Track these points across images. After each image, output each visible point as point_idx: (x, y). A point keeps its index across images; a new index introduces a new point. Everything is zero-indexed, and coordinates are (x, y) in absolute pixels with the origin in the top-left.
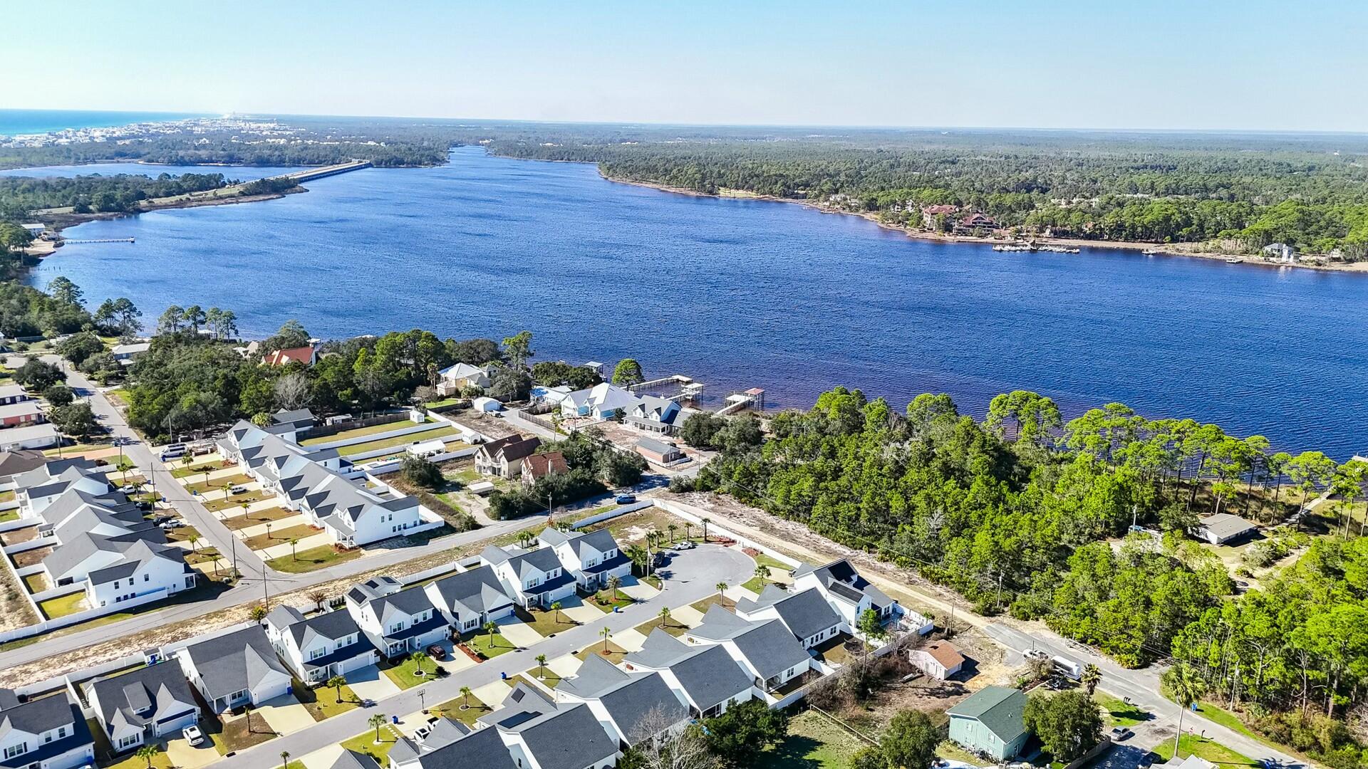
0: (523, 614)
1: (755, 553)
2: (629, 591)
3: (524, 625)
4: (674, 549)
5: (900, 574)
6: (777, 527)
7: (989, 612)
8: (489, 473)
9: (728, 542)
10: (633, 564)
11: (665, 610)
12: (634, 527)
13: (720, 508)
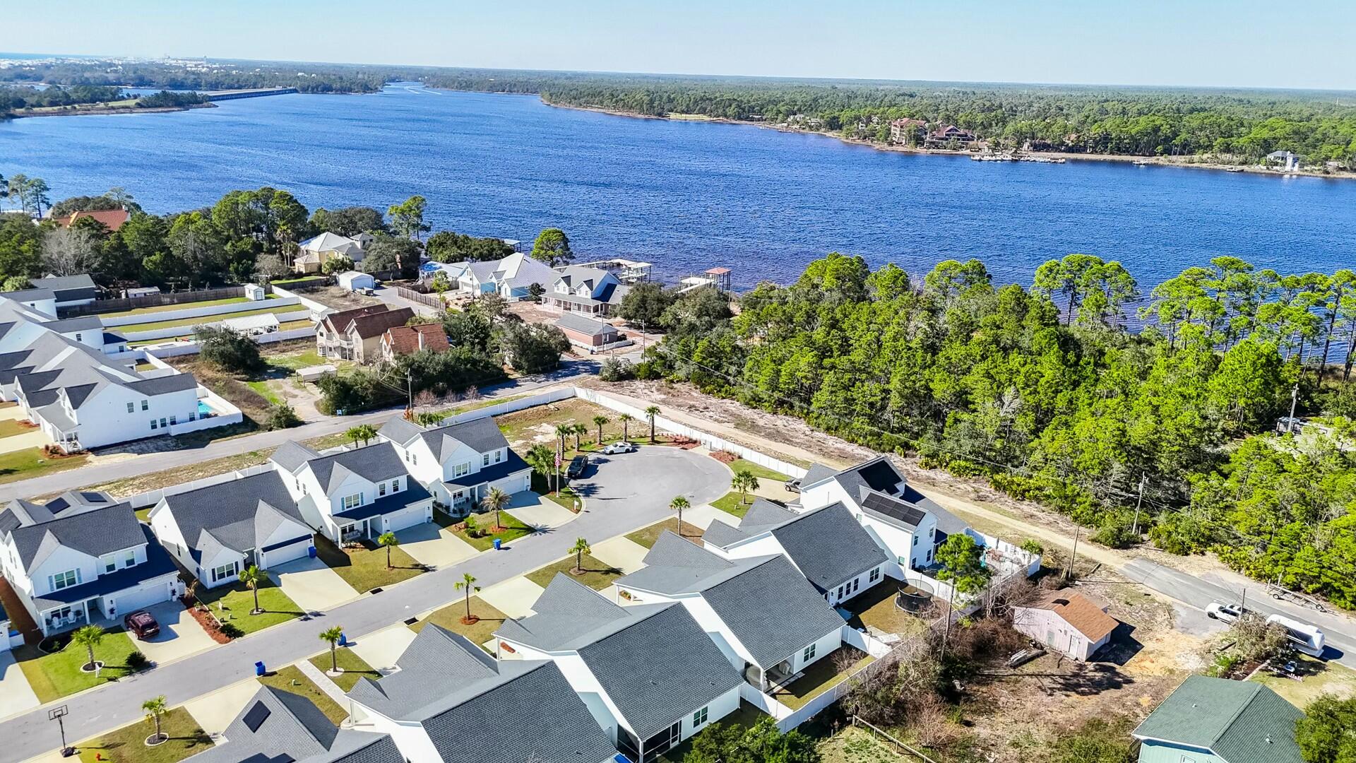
0: (333, 553)
1: (730, 457)
2: (524, 515)
3: (329, 571)
4: (604, 453)
5: (961, 486)
6: (761, 422)
7: (1122, 542)
8: (338, 356)
9: (687, 443)
10: (534, 473)
11: (582, 544)
12: (544, 424)
13: (674, 399)
